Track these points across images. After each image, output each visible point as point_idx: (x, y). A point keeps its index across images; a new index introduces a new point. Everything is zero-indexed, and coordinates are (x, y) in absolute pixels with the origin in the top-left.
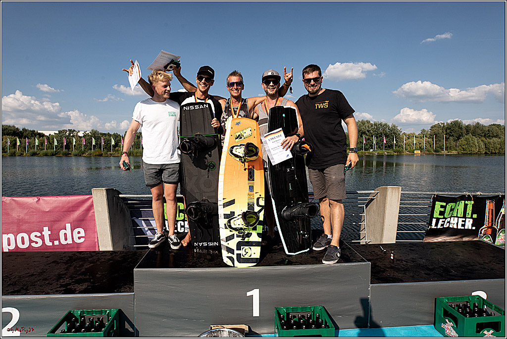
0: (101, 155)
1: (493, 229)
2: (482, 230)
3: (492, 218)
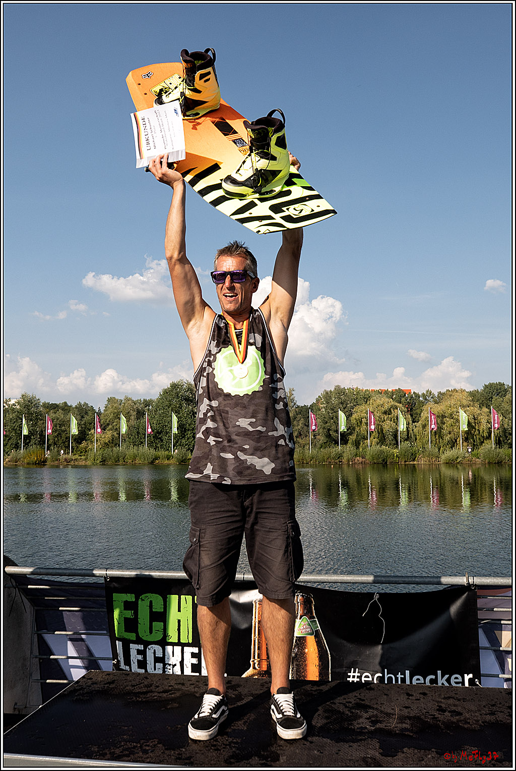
0: (42, 463)
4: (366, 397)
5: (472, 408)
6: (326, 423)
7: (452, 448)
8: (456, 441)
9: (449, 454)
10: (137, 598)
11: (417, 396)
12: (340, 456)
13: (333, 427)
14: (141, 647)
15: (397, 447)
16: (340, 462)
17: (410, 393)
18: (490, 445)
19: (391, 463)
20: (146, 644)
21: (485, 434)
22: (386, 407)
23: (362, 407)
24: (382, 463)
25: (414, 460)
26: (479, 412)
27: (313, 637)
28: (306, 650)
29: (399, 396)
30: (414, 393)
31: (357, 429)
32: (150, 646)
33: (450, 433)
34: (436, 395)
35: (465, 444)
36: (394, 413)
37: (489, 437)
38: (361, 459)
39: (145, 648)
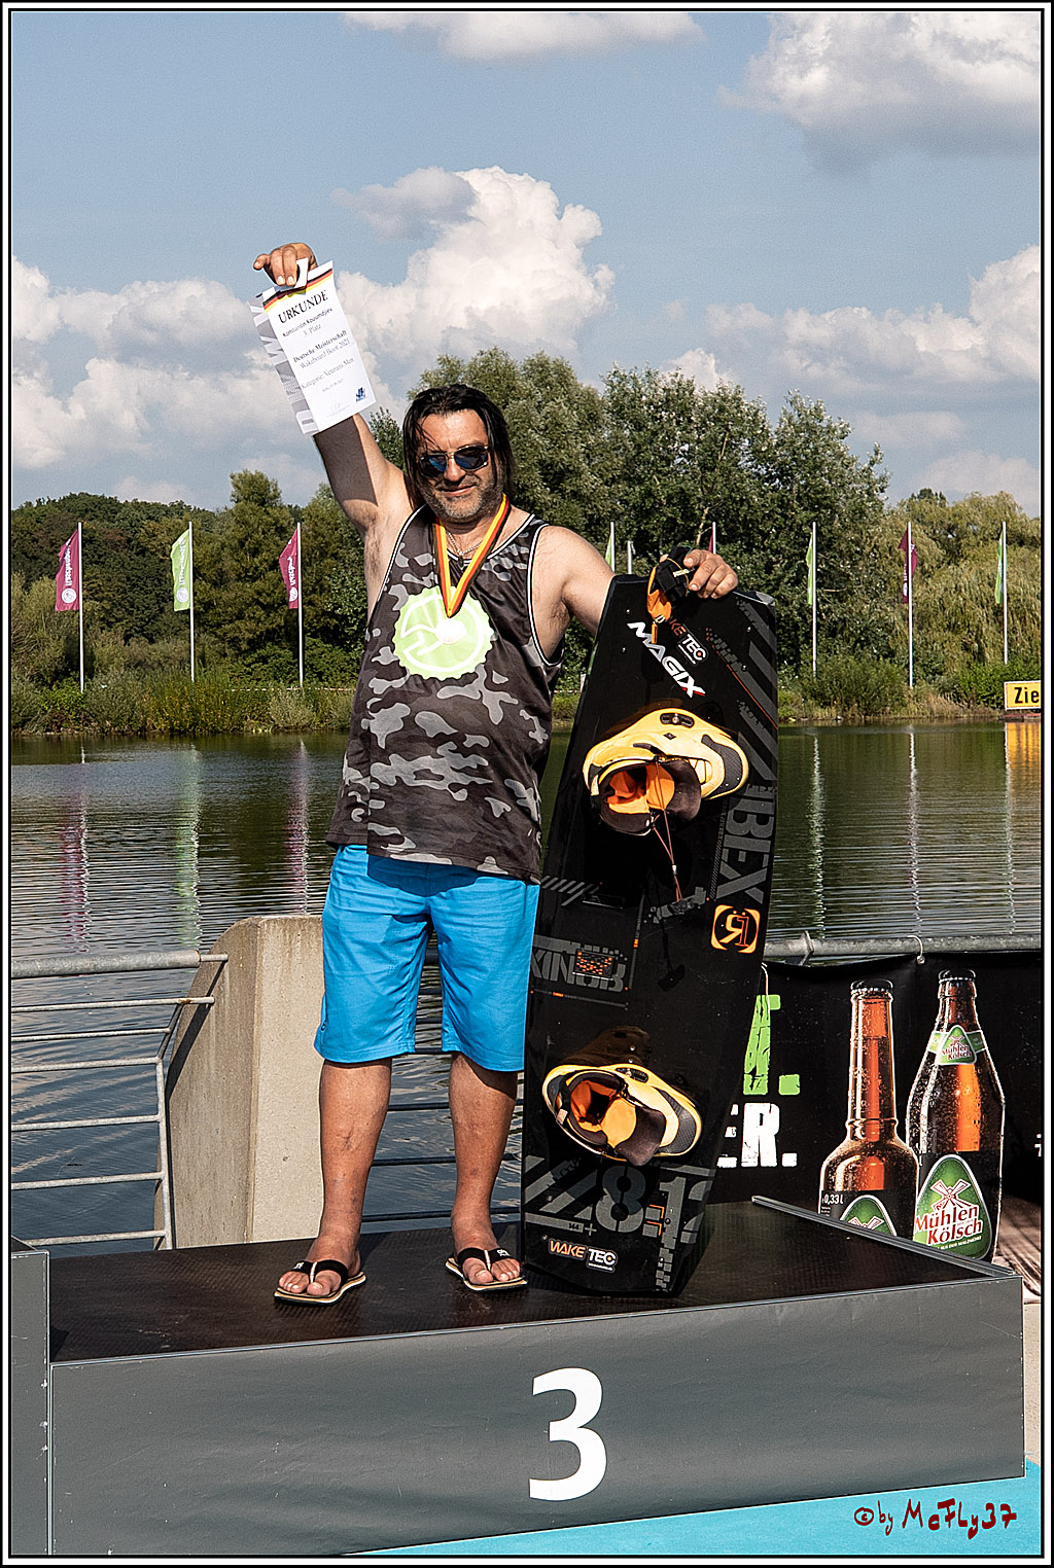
1: (892, 1158)
2: (831, 1170)
3: (885, 1095)
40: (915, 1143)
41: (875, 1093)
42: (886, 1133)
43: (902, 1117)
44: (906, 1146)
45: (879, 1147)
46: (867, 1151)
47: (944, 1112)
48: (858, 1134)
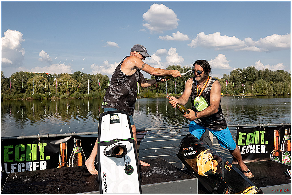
1: (279, 152)
2: (272, 153)
3: (279, 144)
4: (33, 75)
5: (71, 80)
6: (17, 85)
7: (64, 93)
8: (65, 91)
9: (63, 95)
10: (14, 147)
11: (51, 75)
12: (22, 97)
13: (20, 86)
14: (16, 164)
15: (44, 93)
16: (22, 99)
17: (48, 74)
18: (77, 92)
19: (42, 99)
20: (18, 163)
21: (75, 89)
22: (41, 79)
23: (31, 79)
24: (38, 99)
25: (51, 98)
26: (74, 81)
27: (80, 153)
28: (78, 158)
29: (44, 75)
30: (50, 74)
31: (29, 87)
32: (19, 164)
33: (63, 88)
34: (58, 75)
35: (68, 92)
36: (44, 81)
37: (77, 90)
38: (31, 98)
39: (17, 165)
40: (282, 150)
41: (277, 144)
42: (279, 149)
43: (281, 147)
44: (281, 150)
45: (278, 151)
46: (276, 151)
47: (286, 146)
48: (275, 149)
